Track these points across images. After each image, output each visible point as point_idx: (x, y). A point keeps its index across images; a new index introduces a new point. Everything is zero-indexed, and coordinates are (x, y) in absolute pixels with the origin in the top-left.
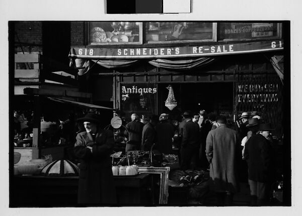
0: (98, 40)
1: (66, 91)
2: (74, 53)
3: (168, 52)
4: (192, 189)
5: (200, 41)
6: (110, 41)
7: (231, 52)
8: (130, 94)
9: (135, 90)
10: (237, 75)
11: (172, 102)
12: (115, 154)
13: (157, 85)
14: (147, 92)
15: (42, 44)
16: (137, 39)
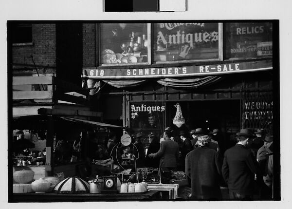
0: (108, 61)
1: (77, 111)
2: (86, 74)
3: (175, 71)
5: (207, 60)
6: (120, 62)
7: (238, 70)
8: (139, 113)
9: (144, 109)
10: (243, 93)
11: (180, 119)
12: (124, 171)
13: (165, 103)
14: (155, 110)
15: (55, 66)
16: (145, 59)
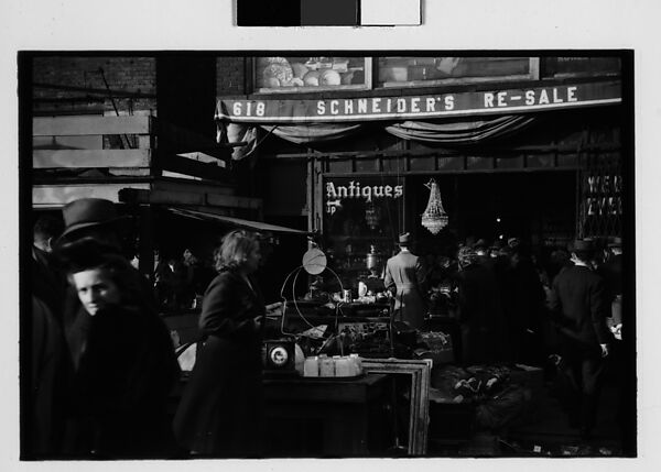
0: (274, 81)
1: (206, 195)
2: (225, 111)
3: (428, 105)
4: (482, 407)
5: (502, 79)
6: (301, 83)
7: (573, 102)
8: (343, 200)
9: (355, 191)
10: (585, 155)
11: (437, 216)
12: (311, 331)
13: (404, 179)
14: (381, 194)
15: (155, 93)
16: (359, 78)
